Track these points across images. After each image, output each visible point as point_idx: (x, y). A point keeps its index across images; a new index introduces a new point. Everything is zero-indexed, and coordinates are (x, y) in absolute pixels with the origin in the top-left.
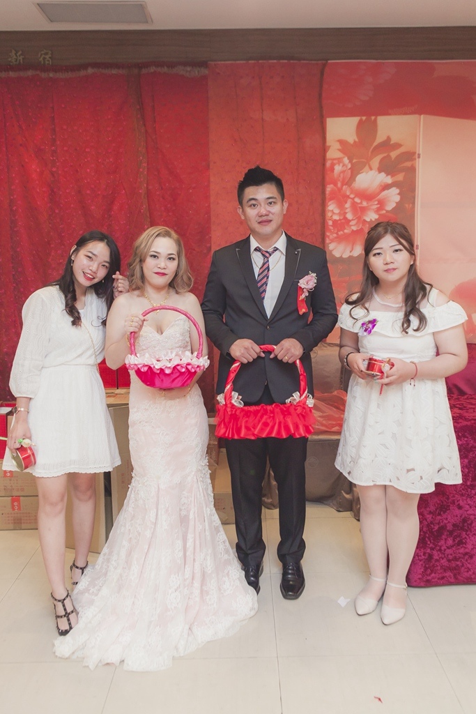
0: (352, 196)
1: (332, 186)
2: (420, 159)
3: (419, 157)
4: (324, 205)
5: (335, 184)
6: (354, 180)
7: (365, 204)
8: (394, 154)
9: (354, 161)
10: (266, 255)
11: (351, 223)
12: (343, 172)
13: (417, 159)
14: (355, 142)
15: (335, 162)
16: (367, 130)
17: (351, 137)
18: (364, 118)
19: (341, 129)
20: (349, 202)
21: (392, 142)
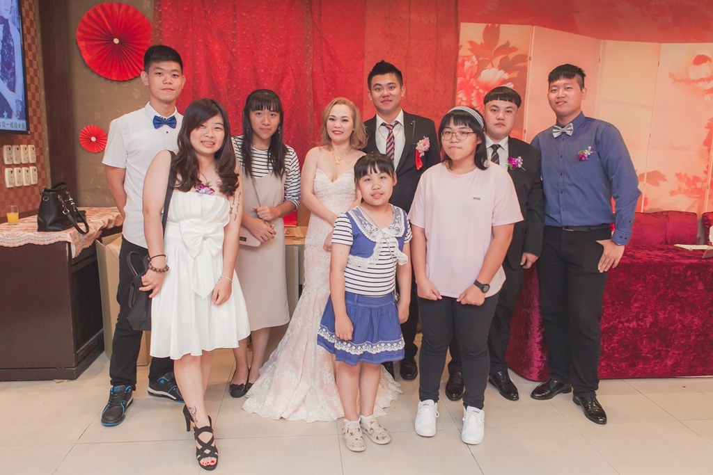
0: (477, 87)
1: (462, 78)
3: (530, 60)
4: (454, 93)
5: (465, 77)
6: (480, 75)
8: (511, 56)
9: (481, 59)
10: (390, 128)
12: (472, 67)
13: (529, 62)
14: (482, 43)
15: (465, 59)
16: (491, 34)
17: (479, 40)
18: (490, 25)
19: (471, 32)
20: (475, 92)
21: (510, 46)
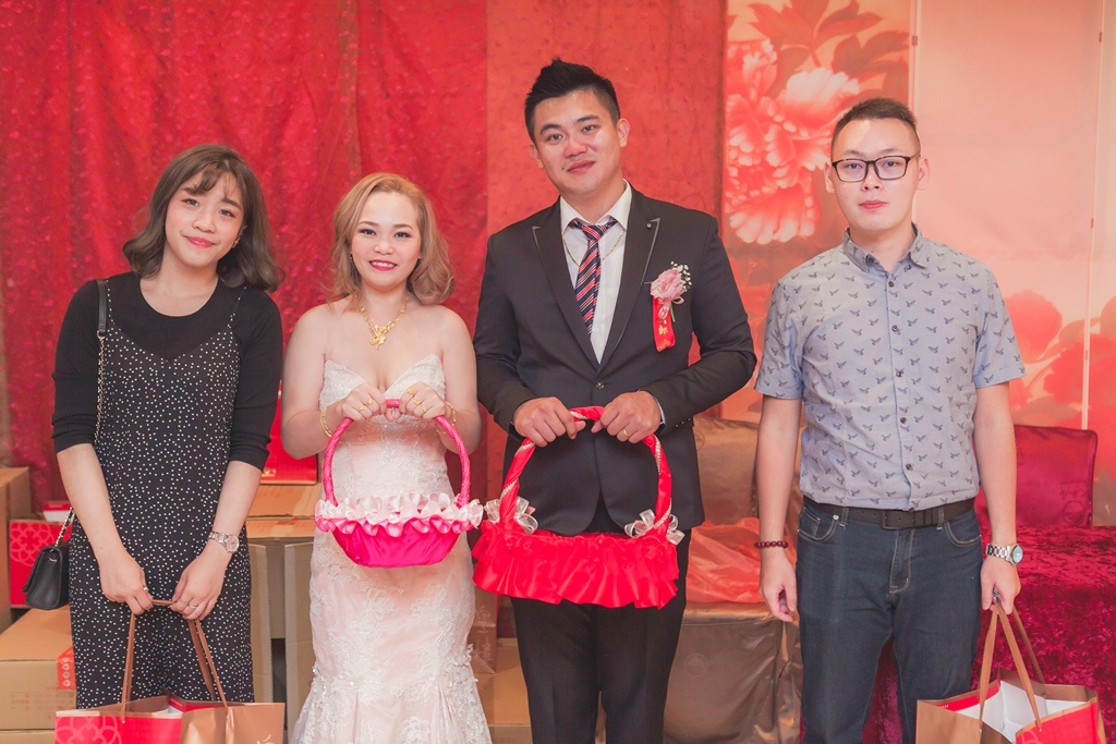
0: (779, 118)
1: (737, 97)
2: (918, 48)
3: (915, 43)
4: (720, 135)
5: (745, 94)
6: (784, 86)
7: (804, 135)
8: (864, 36)
9: (784, 47)
10: (593, 234)
11: (776, 174)
12: (761, 69)
13: (911, 47)
14: (786, 9)
15: (745, 48)
20: (773, 130)
21: (861, 12)
